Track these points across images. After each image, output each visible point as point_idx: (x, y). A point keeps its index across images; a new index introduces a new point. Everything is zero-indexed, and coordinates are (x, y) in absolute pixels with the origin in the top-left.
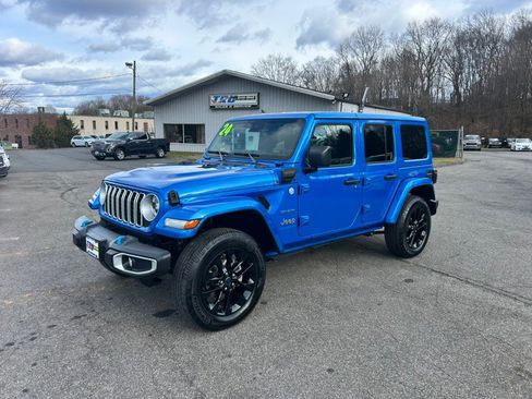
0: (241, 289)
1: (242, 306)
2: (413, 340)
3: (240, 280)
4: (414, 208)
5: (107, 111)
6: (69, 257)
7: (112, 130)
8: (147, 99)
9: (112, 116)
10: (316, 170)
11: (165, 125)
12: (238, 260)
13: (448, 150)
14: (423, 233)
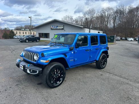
0: (60, 77)
1: (60, 82)
2: (102, 90)
3: (59, 75)
4: (103, 57)
5: (23, 29)
6: (15, 69)
7: (25, 34)
8: (34, 26)
9: (25, 31)
10: (78, 47)
11: (39, 33)
12: (59, 70)
13: (112, 41)
14: (105, 63)
